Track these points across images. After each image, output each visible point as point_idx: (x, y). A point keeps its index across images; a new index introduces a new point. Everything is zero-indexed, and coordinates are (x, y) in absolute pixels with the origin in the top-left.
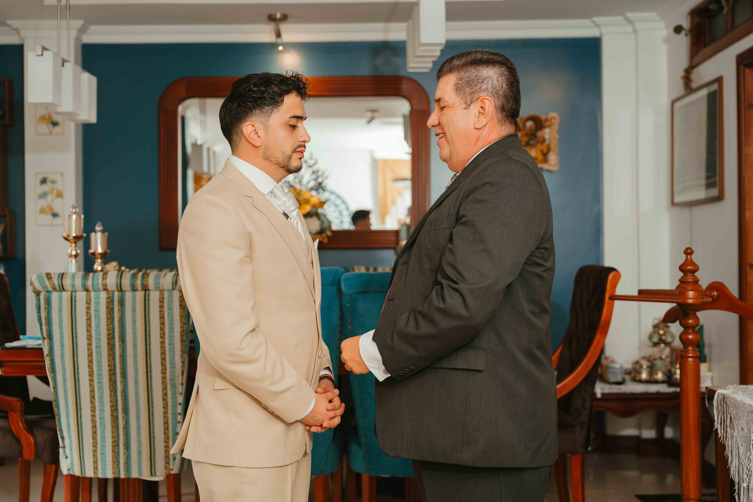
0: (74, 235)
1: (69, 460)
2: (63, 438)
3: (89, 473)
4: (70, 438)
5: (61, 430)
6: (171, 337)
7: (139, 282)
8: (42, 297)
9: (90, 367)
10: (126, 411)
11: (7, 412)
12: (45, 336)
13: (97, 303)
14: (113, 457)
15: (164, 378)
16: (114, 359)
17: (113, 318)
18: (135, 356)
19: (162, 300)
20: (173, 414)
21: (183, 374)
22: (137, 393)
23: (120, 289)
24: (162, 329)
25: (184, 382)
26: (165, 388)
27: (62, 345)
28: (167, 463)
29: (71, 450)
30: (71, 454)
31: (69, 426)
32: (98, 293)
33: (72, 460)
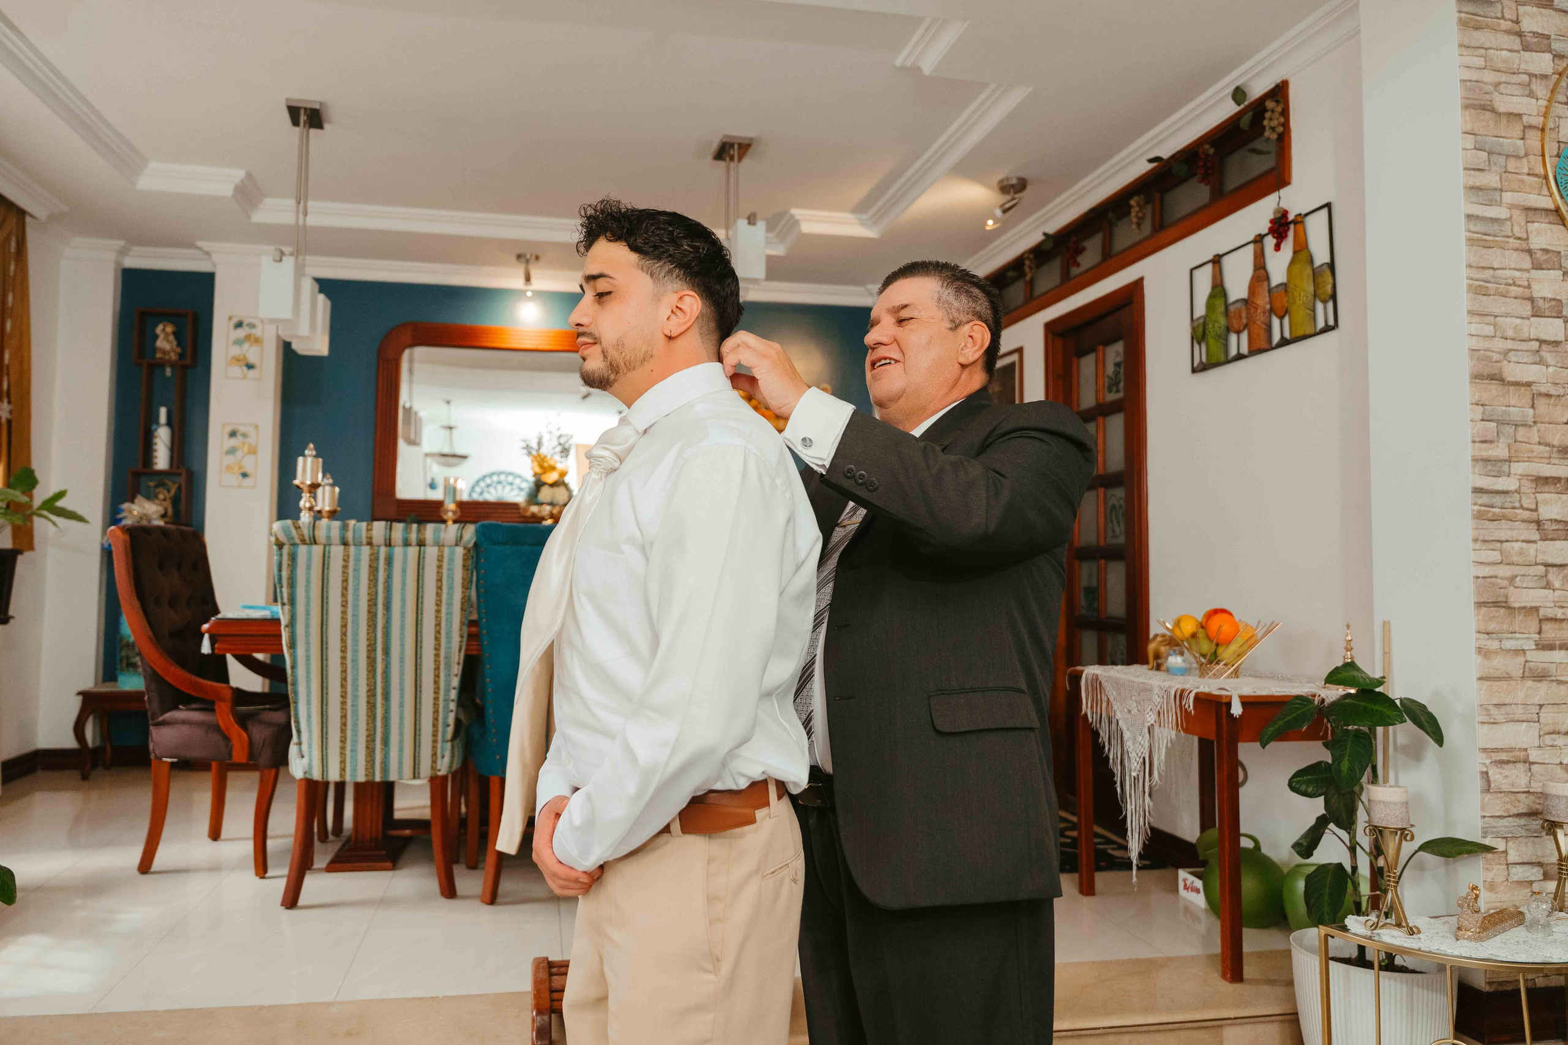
0: (308, 482)
1: (305, 760)
2: (299, 732)
3: (334, 776)
4: (310, 732)
5: (297, 722)
6: (450, 604)
7: (413, 537)
8: (285, 550)
9: (343, 641)
10: (386, 696)
11: (213, 703)
12: (286, 600)
13: (358, 560)
14: (366, 754)
15: (437, 655)
16: (375, 630)
17: (377, 580)
18: (402, 628)
19: (440, 559)
20: (445, 700)
21: (460, 651)
22: (402, 674)
23: (389, 544)
24: (439, 595)
25: (462, 661)
26: (437, 669)
27: (308, 613)
28: (434, 762)
29: (310, 747)
30: (310, 752)
31: (309, 716)
32: (358, 548)
33: (311, 760)
